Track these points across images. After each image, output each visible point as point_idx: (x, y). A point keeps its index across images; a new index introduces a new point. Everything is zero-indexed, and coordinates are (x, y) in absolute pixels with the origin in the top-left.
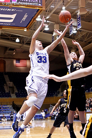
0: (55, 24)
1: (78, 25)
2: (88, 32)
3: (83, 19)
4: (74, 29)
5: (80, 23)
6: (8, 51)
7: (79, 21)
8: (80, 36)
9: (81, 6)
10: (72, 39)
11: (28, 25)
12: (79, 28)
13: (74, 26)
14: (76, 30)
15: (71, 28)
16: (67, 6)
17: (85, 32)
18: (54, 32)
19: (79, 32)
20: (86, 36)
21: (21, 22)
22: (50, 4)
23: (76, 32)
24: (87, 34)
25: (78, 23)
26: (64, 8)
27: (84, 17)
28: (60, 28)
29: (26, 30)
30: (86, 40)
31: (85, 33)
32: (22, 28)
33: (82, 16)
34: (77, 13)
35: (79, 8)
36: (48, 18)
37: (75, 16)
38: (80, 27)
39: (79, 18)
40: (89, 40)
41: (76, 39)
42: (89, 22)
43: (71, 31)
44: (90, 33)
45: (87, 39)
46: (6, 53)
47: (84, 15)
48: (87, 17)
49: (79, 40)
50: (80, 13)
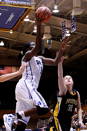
0: (45, 26)
1: (72, 27)
2: (84, 36)
3: (78, 21)
4: (68, 32)
5: (74, 24)
7: (73, 23)
9: (76, 6)
11: (14, 26)
12: (73, 31)
13: (68, 28)
14: (70, 33)
15: (64, 30)
16: (60, 5)
17: (81, 35)
18: (44, 35)
19: (73, 35)
20: (81, 41)
21: (6, 23)
22: (40, 3)
23: (69, 35)
24: (82, 38)
25: (72, 25)
26: (56, 7)
27: (79, 18)
28: (51, 31)
29: (12, 33)
30: (81, 44)
31: (80, 37)
32: (7, 30)
33: (77, 17)
34: (71, 13)
35: (74, 7)
37: (69, 17)
38: (75, 30)
39: (74, 19)
40: (84, 44)
42: (85, 23)
43: (64, 34)
44: (86, 36)
45: (83, 44)
47: (79, 15)
48: (82, 18)
49: (73, 45)
50: (74, 13)
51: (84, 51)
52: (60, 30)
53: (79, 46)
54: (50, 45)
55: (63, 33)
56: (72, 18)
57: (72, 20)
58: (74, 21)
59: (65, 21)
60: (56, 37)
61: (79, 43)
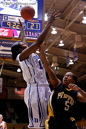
0: (53, 56)
1: (75, 57)
2: (84, 64)
3: (79, 52)
4: (71, 61)
5: (76, 55)
6: (10, 80)
7: (75, 54)
8: (76, 67)
9: (77, 40)
10: (69, 69)
12: (75, 60)
13: (72, 58)
14: (73, 62)
15: (68, 60)
16: (64, 40)
17: (81, 63)
18: (52, 63)
19: (76, 63)
20: (82, 67)
22: (49, 38)
23: (73, 63)
25: (74, 55)
26: (61, 42)
27: (80, 49)
28: (58, 60)
30: (82, 70)
31: (81, 65)
33: (79, 49)
34: (74, 46)
35: (75, 42)
36: (47, 50)
37: (72, 49)
38: (77, 59)
39: (76, 51)
41: (73, 69)
43: (68, 63)
46: (8, 82)
47: (80, 48)
48: (83, 50)
49: (76, 71)
50: (76, 46)
51: (83, 76)
52: (65, 60)
53: (81, 72)
54: (57, 71)
55: (68, 61)
56: (75, 50)
57: (74, 51)
58: (76, 52)
59: (69, 52)
60: (62, 65)
61: (80, 69)
